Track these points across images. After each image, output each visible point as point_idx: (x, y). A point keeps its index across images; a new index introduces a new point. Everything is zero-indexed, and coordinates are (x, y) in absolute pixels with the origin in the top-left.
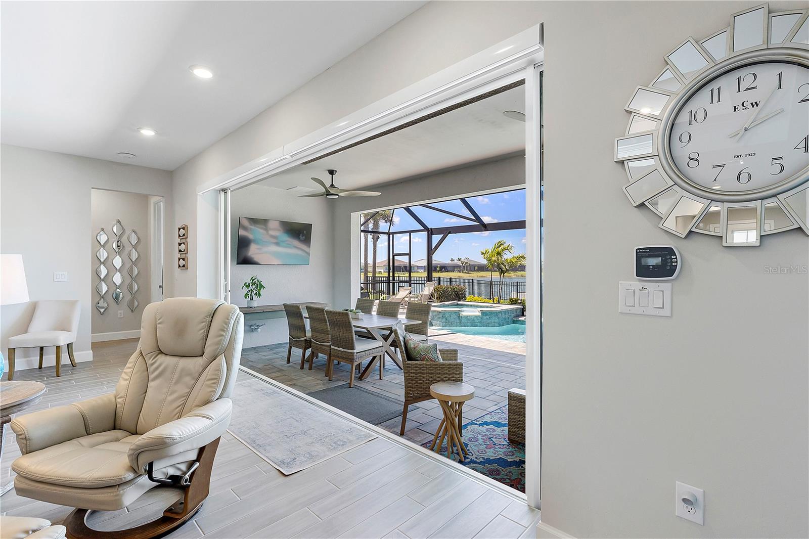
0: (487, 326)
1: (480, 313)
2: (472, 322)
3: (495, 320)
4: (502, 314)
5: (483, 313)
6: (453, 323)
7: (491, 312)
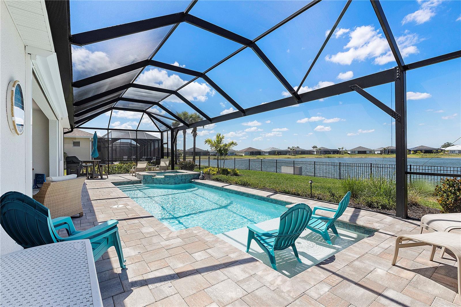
0: (168, 184)
1: (164, 177)
2: (160, 181)
3: (172, 180)
4: (178, 177)
5: (166, 176)
6: (149, 182)
7: (170, 176)
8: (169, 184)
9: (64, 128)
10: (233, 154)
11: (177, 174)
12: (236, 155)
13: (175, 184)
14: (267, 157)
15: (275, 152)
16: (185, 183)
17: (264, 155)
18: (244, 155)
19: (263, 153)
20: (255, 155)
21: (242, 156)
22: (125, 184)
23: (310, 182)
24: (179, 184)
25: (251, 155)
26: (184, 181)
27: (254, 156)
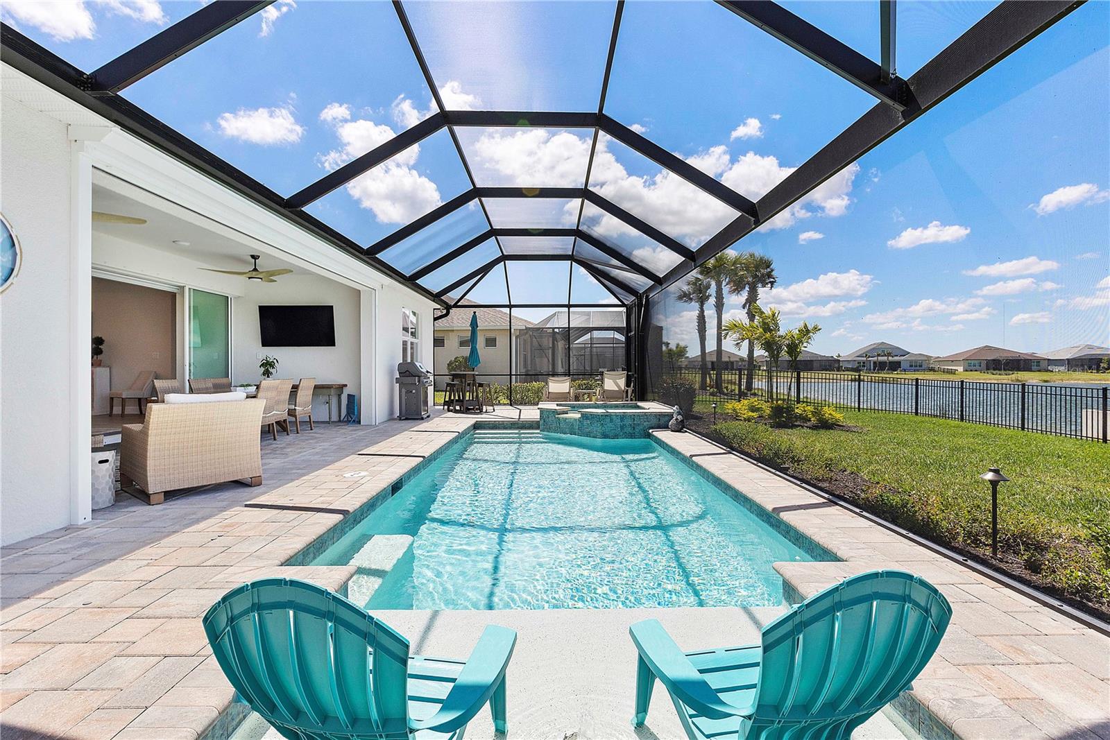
0: (587, 436)
1: (580, 416)
2: (571, 428)
3: (597, 428)
4: (611, 421)
5: (584, 416)
6: (551, 426)
7: (592, 415)
8: (592, 435)
9: (434, 309)
10: (921, 366)
11: (609, 411)
12: (932, 370)
13: (605, 436)
14: (1059, 377)
15: (1100, 360)
16: (632, 436)
17: (1048, 371)
18: (960, 369)
19: (1044, 364)
20: (1008, 372)
21: (952, 372)
22: (505, 428)
23: (990, 476)
24: (616, 437)
25: (988, 369)
26: (629, 430)
27: (1003, 372)
